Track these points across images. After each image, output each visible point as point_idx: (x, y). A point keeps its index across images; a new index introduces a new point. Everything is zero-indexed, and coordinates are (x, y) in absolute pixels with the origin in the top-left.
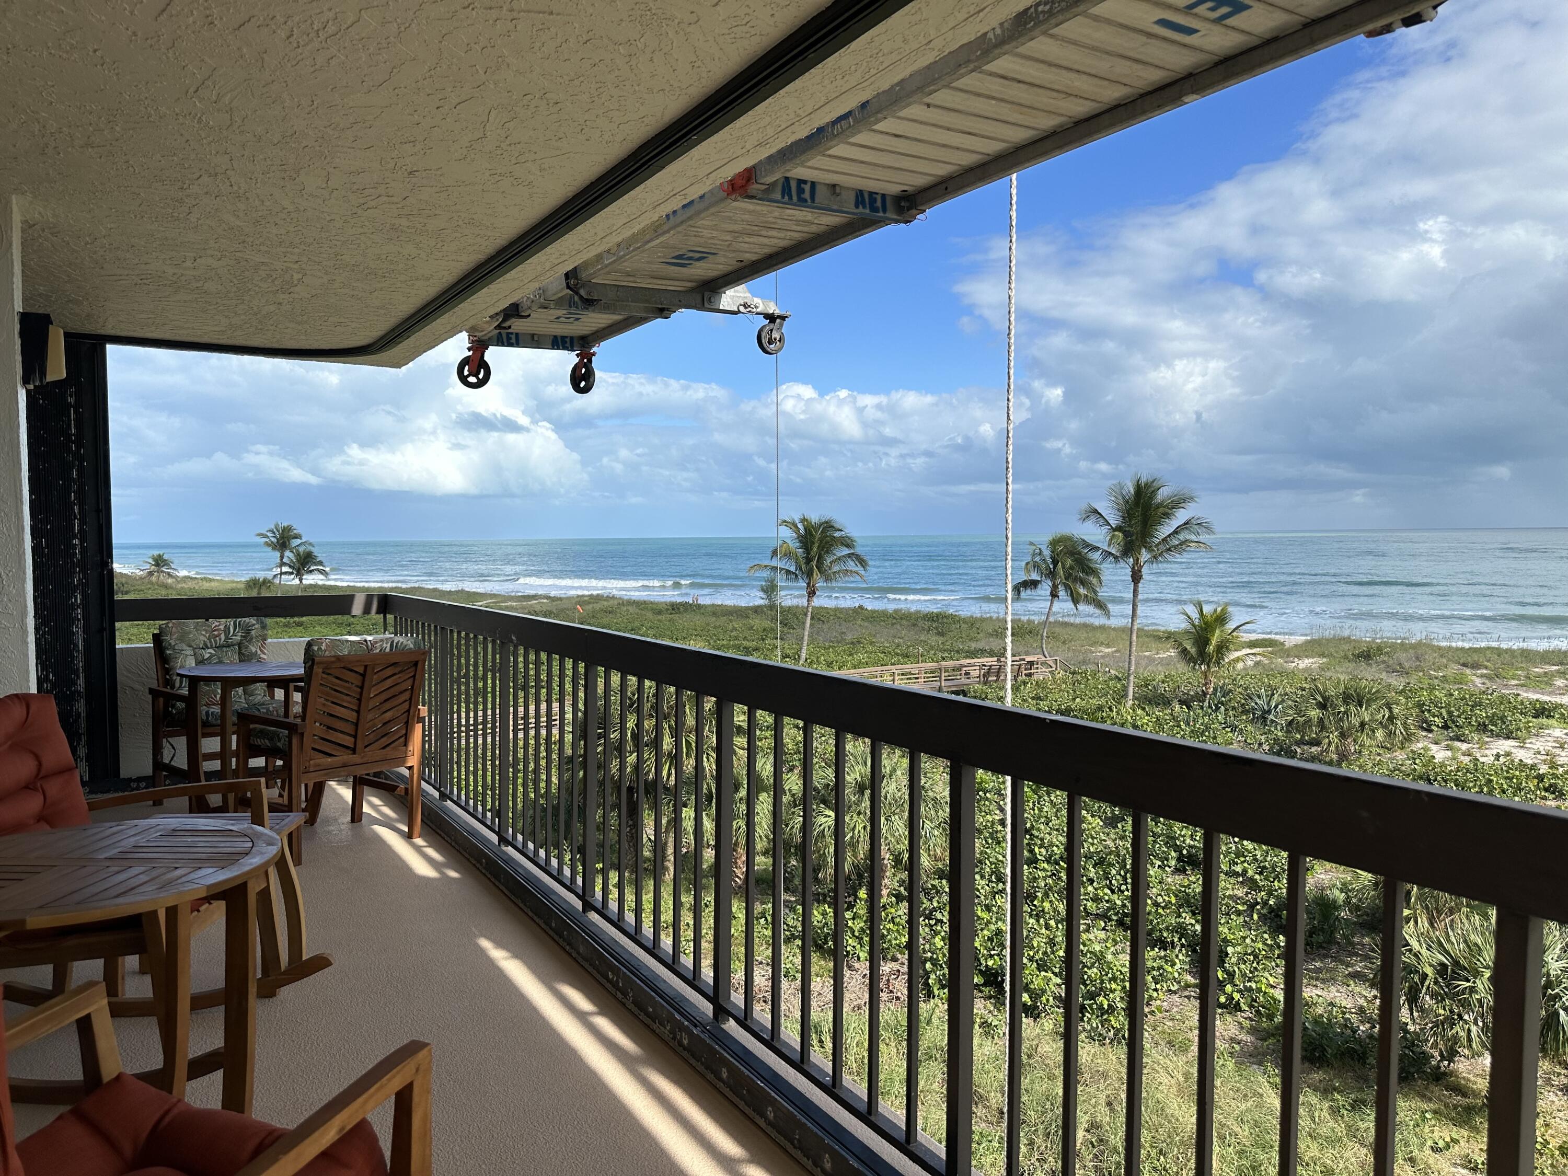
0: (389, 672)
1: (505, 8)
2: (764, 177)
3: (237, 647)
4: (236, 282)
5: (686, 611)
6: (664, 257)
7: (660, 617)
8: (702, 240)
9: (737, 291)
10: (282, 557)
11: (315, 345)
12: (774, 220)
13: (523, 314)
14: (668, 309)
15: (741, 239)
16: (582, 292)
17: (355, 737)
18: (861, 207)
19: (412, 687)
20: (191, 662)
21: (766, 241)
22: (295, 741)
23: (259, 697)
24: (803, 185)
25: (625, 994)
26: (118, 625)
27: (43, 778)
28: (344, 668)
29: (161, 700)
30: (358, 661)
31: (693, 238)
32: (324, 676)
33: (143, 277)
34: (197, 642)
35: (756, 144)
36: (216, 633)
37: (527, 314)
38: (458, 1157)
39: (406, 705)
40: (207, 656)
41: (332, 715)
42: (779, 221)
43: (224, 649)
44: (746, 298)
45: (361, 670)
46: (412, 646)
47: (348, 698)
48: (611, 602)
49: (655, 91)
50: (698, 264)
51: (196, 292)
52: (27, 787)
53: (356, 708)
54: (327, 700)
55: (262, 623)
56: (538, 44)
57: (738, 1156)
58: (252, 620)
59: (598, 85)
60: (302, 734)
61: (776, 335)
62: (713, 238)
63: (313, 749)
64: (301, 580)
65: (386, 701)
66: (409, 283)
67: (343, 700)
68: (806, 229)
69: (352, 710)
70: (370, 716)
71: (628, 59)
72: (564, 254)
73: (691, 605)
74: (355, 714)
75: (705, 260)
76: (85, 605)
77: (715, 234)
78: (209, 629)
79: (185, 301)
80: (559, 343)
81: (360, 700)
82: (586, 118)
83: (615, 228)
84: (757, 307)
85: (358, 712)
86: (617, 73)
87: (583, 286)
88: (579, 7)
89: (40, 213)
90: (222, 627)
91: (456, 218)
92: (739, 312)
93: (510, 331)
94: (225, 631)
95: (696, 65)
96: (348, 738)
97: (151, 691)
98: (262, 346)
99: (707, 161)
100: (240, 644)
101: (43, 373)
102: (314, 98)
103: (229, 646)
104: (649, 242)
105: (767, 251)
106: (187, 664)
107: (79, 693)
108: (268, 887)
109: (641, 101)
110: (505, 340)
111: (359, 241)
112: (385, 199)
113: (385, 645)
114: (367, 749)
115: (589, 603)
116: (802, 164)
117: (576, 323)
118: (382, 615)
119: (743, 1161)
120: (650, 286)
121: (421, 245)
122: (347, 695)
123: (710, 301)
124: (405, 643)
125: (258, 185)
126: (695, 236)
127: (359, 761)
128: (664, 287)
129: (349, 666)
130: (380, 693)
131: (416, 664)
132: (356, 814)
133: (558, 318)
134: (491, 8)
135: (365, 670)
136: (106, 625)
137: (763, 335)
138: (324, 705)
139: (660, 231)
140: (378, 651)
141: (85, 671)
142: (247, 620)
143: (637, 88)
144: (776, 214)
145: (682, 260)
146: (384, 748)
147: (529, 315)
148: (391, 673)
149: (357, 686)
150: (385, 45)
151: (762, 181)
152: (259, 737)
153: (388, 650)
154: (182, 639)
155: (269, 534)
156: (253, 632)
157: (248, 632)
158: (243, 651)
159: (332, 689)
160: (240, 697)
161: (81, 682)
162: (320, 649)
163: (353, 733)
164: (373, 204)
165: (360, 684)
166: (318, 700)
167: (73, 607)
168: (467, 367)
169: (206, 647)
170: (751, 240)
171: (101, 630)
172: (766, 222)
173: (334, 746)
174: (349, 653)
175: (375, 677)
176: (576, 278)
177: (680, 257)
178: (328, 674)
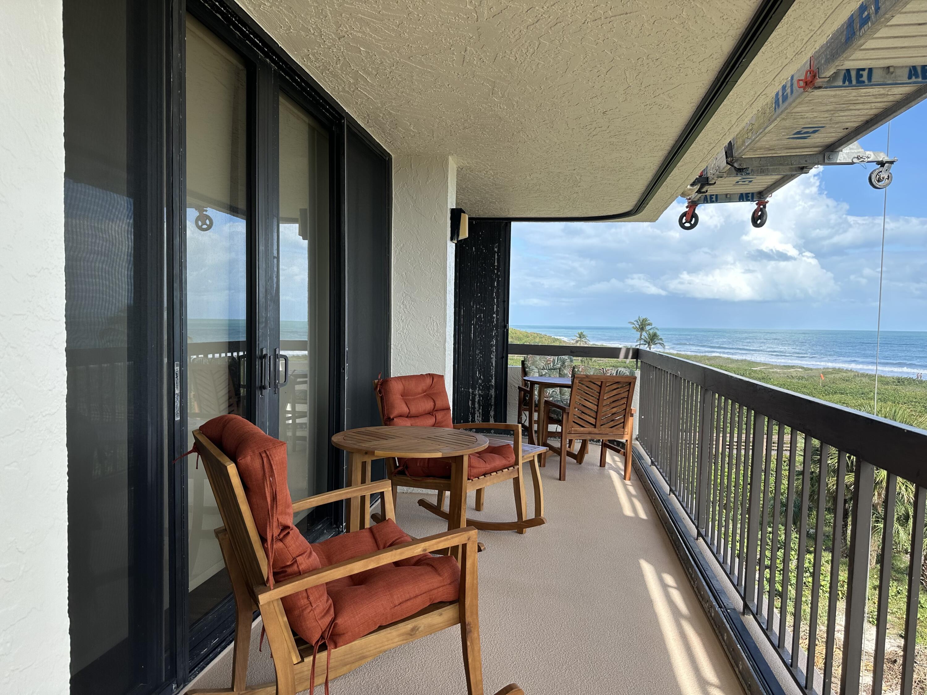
0: (615, 386)
1: (603, 18)
2: (824, 73)
3: (558, 370)
4: (553, 184)
5: (909, 384)
6: (787, 135)
7: (886, 387)
8: (809, 120)
9: (850, 149)
10: (641, 335)
11: (605, 214)
12: (855, 98)
13: (711, 183)
14: (806, 167)
15: (837, 115)
16: (736, 165)
17: (596, 419)
18: (914, 77)
19: (628, 396)
20: (537, 375)
21: (857, 112)
22: (565, 417)
23: (567, 396)
24: (861, 72)
25: (694, 582)
26: (509, 355)
27: (436, 411)
28: (590, 381)
29: (523, 392)
30: (598, 379)
31: (801, 120)
32: (580, 384)
33: (513, 187)
34: (540, 366)
35: (794, 54)
36: (549, 362)
37: (713, 182)
38: (563, 627)
39: (624, 406)
40: (544, 373)
41: (584, 406)
42: (859, 98)
43: (552, 371)
44: (859, 152)
45: (599, 384)
46: (628, 374)
47: (592, 398)
48: (849, 374)
49: (708, 39)
50: (816, 135)
51: (538, 191)
52: (429, 413)
53: (596, 404)
54: (582, 398)
55: (571, 359)
56: (629, 31)
57: (713, 682)
58: (566, 357)
59: (674, 44)
60: (568, 413)
61: (884, 175)
62: (816, 117)
63: (574, 422)
64: (650, 348)
65: (613, 402)
66: (635, 173)
67: (590, 399)
68: (885, 100)
69: (595, 404)
70: (604, 409)
71: (682, 25)
72: (711, 143)
73: (914, 380)
74: (596, 407)
75: (818, 132)
76: (497, 345)
77: (815, 114)
78: (546, 360)
79: (536, 197)
80: (744, 197)
81: (598, 399)
82: (678, 63)
83: (733, 123)
84: (868, 158)
85: (597, 406)
86: (680, 35)
87: (737, 161)
88: (639, 6)
89: (462, 163)
90: (552, 360)
91: (639, 133)
92: (853, 163)
93: (706, 194)
94: (553, 362)
95: (725, 17)
96: (592, 419)
97: (519, 388)
98: (580, 216)
99: (768, 72)
100: (560, 369)
101: (458, 236)
102: (540, 85)
103: (554, 369)
104: (766, 127)
105: (864, 118)
106: (534, 376)
107: (492, 386)
108: (518, 477)
109: (704, 46)
110: (709, 199)
111: (597, 154)
112: (598, 129)
113: (613, 372)
114: (602, 427)
115: (833, 373)
116: (847, 59)
117: (751, 184)
118: (635, 360)
119: (714, 685)
120: (789, 154)
121: (629, 151)
122: (592, 396)
123: (829, 158)
124: (624, 372)
125: (539, 134)
126: (801, 118)
127: (598, 432)
128: (795, 154)
129: (593, 381)
130: (610, 397)
131: (630, 384)
132: (603, 463)
133: (738, 182)
134: (596, 20)
135: (601, 384)
136: (504, 355)
137: (873, 176)
138: (580, 399)
139: (771, 120)
140: (609, 374)
141: (495, 376)
142: (564, 357)
143: (697, 40)
144: (854, 94)
145: (801, 134)
146: (611, 427)
147: (715, 183)
148: (616, 387)
149: (598, 392)
150: (558, 52)
151: (823, 76)
152: (552, 413)
153: (615, 374)
154: (533, 364)
155: (635, 323)
156: (566, 363)
157: (564, 363)
158: (561, 373)
159: (584, 392)
160: (558, 395)
161: (493, 381)
162: (578, 370)
163: (595, 417)
164: (594, 133)
165: (599, 391)
166: (577, 397)
167: (492, 346)
168: (685, 218)
169: (544, 369)
170: (846, 114)
171: (503, 357)
172: (850, 100)
173: (585, 422)
174: (594, 373)
175: (607, 388)
176: (732, 157)
177: (798, 133)
178: (582, 384)
